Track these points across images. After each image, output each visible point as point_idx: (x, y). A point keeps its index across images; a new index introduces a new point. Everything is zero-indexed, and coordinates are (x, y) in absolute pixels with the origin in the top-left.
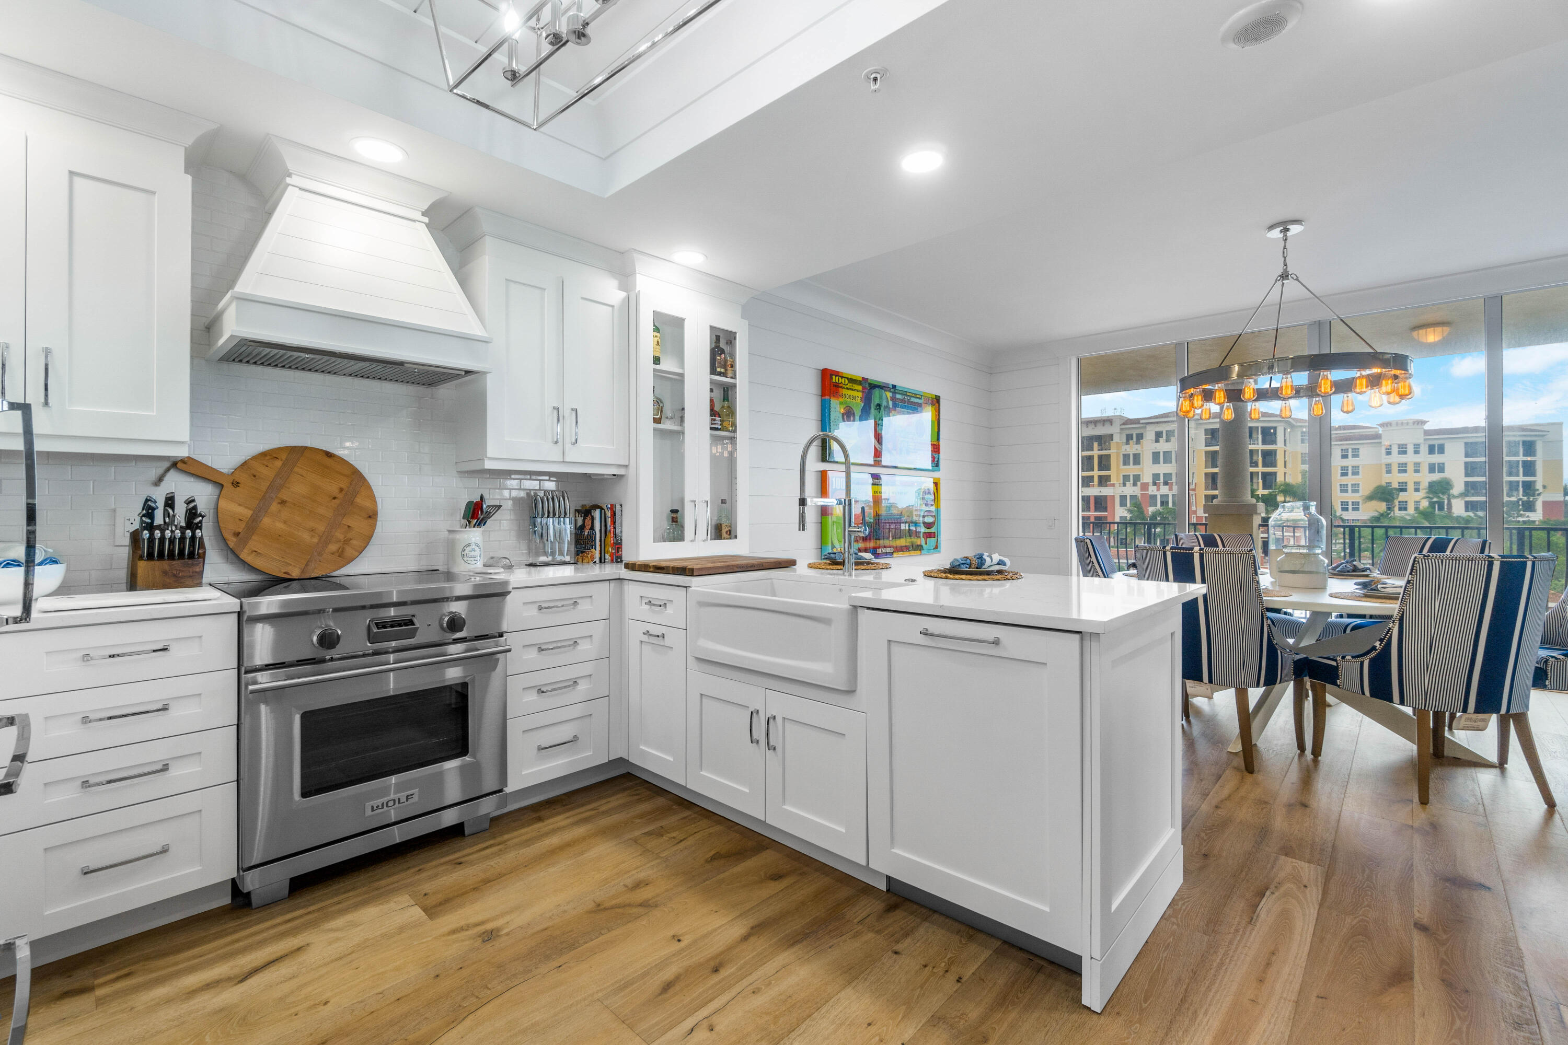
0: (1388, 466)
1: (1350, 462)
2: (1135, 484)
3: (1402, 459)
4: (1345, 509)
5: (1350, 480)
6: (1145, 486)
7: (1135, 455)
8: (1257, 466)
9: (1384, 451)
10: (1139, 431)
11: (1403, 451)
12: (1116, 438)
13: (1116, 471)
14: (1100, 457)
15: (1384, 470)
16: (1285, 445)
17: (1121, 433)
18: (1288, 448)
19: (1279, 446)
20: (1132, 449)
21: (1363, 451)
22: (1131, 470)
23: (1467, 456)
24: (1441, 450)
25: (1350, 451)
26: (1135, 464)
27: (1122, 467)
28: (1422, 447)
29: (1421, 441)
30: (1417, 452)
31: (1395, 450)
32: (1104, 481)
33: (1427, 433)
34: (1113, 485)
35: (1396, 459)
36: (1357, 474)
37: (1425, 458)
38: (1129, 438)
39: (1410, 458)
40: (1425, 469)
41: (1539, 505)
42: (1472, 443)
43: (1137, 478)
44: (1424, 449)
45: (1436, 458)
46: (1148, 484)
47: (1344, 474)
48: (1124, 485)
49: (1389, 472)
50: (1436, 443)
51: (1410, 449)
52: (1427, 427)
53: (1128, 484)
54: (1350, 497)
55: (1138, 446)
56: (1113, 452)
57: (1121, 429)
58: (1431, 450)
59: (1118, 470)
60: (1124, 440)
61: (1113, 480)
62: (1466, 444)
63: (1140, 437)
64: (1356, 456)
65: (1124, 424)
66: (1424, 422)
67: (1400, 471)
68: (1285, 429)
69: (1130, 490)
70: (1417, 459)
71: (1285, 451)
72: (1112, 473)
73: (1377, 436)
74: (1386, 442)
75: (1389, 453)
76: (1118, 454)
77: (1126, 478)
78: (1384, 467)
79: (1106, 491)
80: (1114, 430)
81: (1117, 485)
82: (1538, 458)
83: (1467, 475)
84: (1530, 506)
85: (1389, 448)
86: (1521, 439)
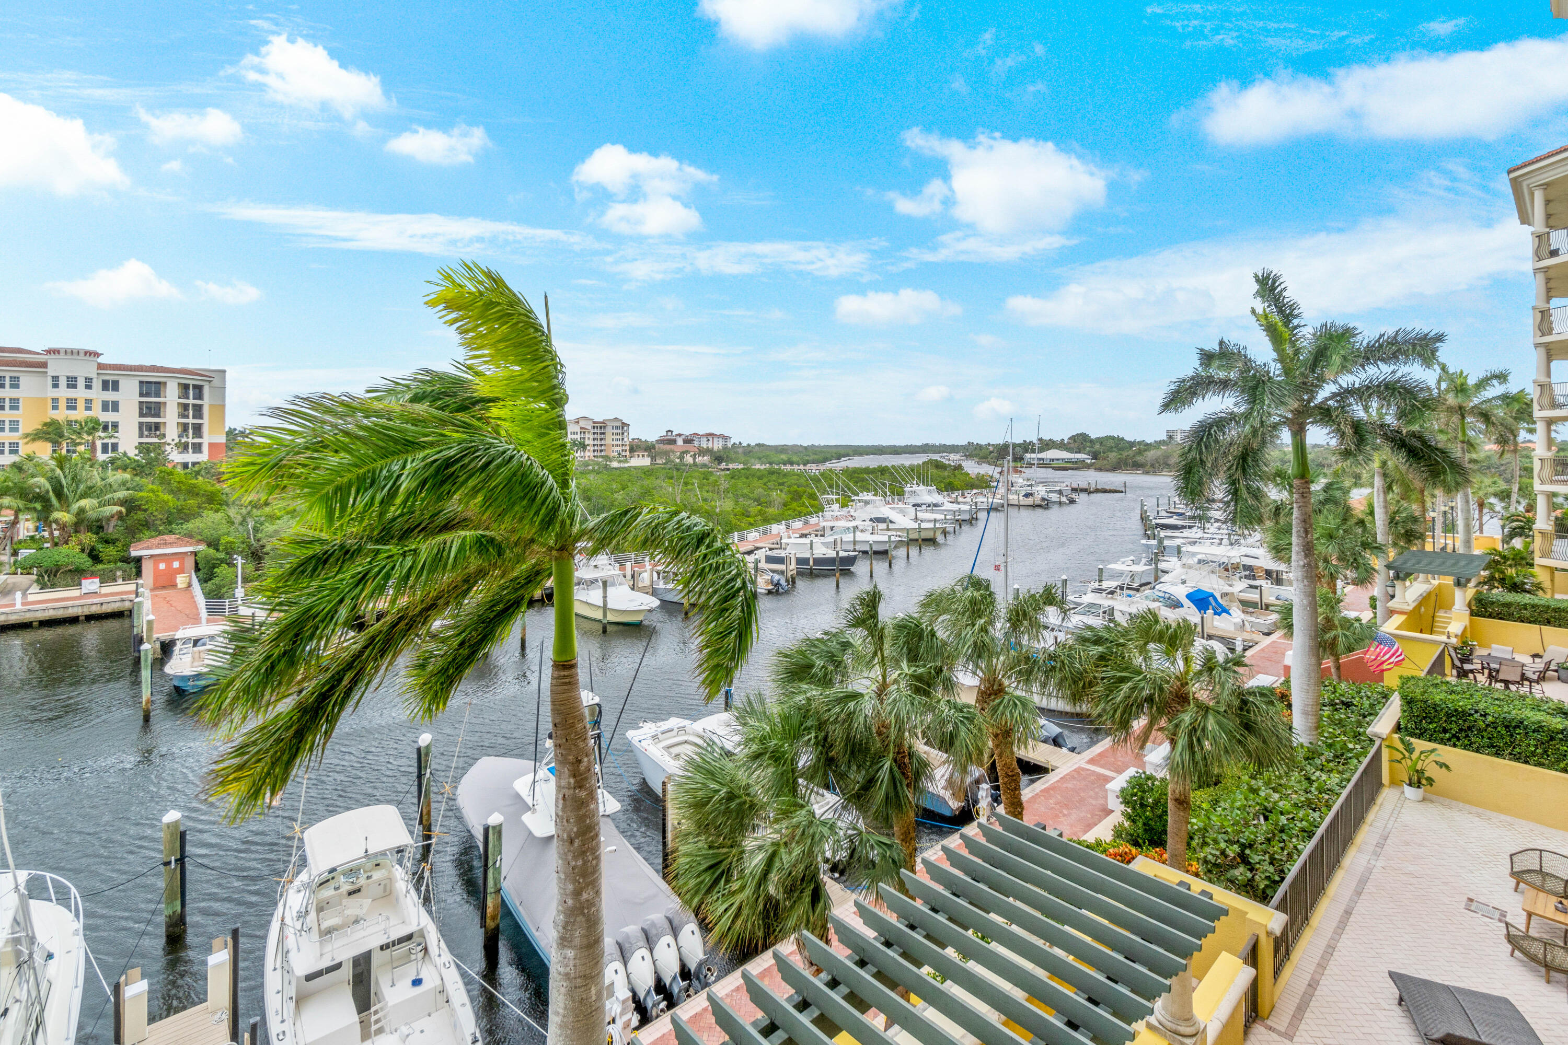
0: (55, 400)
1: (9, 392)
3: (72, 393)
5: (7, 415)
9: (50, 382)
11: (72, 383)
15: (50, 405)
21: (24, 380)
23: (141, 395)
24: (116, 386)
25: (7, 379)
28: (94, 381)
29: (93, 375)
30: (89, 387)
31: (63, 382)
33: (100, 366)
35: (64, 393)
36: (17, 408)
37: (98, 395)
39: (80, 393)
40: (97, 406)
41: (205, 448)
42: (148, 382)
44: (97, 384)
45: (110, 396)
49: (55, 408)
50: (110, 378)
51: (81, 383)
52: (99, 360)
54: (9, 436)
58: (105, 386)
62: (141, 382)
64: (15, 385)
66: (95, 354)
67: (69, 408)
70: (89, 394)
73: (44, 365)
74: (51, 371)
78: (50, 401)
82: (206, 402)
83: (141, 415)
84: (198, 448)
85: (55, 379)
86: (191, 382)
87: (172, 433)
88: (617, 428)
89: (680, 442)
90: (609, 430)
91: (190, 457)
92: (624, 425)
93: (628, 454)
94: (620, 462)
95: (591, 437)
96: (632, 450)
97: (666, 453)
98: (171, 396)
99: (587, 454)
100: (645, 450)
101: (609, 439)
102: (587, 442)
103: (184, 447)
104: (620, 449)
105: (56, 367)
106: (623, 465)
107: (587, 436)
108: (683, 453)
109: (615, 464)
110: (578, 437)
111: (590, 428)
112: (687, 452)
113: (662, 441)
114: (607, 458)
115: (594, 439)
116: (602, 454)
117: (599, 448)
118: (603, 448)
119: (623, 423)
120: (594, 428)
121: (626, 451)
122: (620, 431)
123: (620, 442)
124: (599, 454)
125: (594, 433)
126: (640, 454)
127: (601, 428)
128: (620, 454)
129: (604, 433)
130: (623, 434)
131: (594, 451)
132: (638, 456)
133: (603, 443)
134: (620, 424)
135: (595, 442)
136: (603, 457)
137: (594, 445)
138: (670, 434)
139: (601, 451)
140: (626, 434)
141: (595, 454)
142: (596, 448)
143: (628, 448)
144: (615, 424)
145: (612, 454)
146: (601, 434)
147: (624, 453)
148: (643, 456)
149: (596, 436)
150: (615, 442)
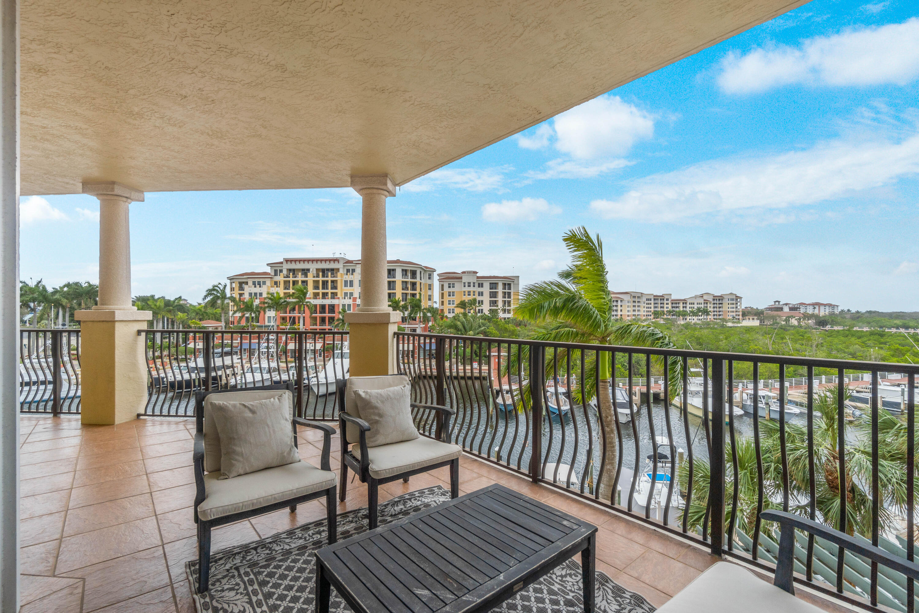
0: (464, 292)
1: (451, 290)
2: (350, 298)
3: (469, 289)
4: (449, 312)
5: (451, 298)
6: (355, 300)
7: (350, 281)
8: (408, 290)
10: (353, 268)
11: (469, 285)
12: (341, 271)
13: (341, 290)
14: (332, 282)
16: (421, 279)
17: (343, 268)
18: (423, 281)
19: (418, 280)
20: (349, 278)
21: (456, 285)
22: (348, 290)
23: (490, 289)
24: (482, 285)
25: (451, 284)
26: (350, 286)
27: (344, 288)
29: (475, 281)
30: (474, 286)
31: (467, 285)
32: (334, 295)
33: (478, 277)
34: (339, 298)
35: (467, 289)
36: (453, 295)
37: (477, 289)
38: (348, 271)
39: (472, 289)
40: (477, 294)
41: (512, 312)
42: (493, 283)
43: (351, 294)
44: (476, 285)
45: (481, 290)
46: (356, 298)
47: (449, 295)
48: (345, 298)
49: (464, 295)
50: (481, 282)
51: (472, 285)
52: (478, 275)
53: (346, 298)
54: (452, 307)
55: (351, 276)
56: (339, 278)
57: (344, 266)
58: (479, 285)
59: (342, 289)
60: (345, 272)
61: (339, 295)
62: (491, 283)
63: (353, 271)
64: (453, 287)
65: (345, 263)
66: (477, 273)
67: (468, 295)
68: (421, 272)
69: (348, 301)
70: (474, 289)
71: (421, 283)
72: (338, 291)
73: (461, 278)
74: (463, 281)
75: (465, 286)
76: (342, 280)
77: (346, 294)
79: (335, 302)
80: (339, 266)
81: (341, 298)
82: (512, 291)
83: (490, 297)
84: (509, 311)
85: (464, 283)
86: (507, 282)
87: (500, 304)
88: (732, 300)
89: (786, 309)
90: (725, 302)
91: (507, 315)
92: (737, 298)
93: (741, 317)
94: (733, 323)
95: (712, 306)
96: (744, 315)
97: (774, 318)
98: (500, 289)
99: (709, 317)
100: (755, 315)
101: (726, 307)
102: (709, 309)
103: (504, 311)
104: (734, 314)
105: (465, 279)
106: (736, 325)
107: (709, 305)
108: (789, 317)
109: (730, 324)
110: (702, 306)
111: (711, 300)
112: (793, 317)
113: (770, 309)
114: (724, 320)
115: (714, 307)
116: (721, 317)
117: (718, 313)
118: (721, 313)
119: (736, 296)
120: (714, 300)
121: (739, 315)
122: (734, 302)
123: (734, 310)
124: (718, 317)
125: (714, 304)
126: (751, 318)
127: (719, 300)
128: (734, 317)
129: (722, 304)
130: (737, 304)
131: (714, 315)
132: (749, 319)
133: (721, 309)
134: (734, 297)
135: (715, 309)
136: (720, 319)
137: (714, 311)
138: (777, 303)
139: (720, 315)
140: (739, 304)
141: (715, 317)
142: (715, 313)
143: (741, 313)
144: (730, 297)
145: (728, 318)
146: (719, 304)
147: (737, 317)
148: (753, 319)
149: (715, 305)
150: (730, 310)
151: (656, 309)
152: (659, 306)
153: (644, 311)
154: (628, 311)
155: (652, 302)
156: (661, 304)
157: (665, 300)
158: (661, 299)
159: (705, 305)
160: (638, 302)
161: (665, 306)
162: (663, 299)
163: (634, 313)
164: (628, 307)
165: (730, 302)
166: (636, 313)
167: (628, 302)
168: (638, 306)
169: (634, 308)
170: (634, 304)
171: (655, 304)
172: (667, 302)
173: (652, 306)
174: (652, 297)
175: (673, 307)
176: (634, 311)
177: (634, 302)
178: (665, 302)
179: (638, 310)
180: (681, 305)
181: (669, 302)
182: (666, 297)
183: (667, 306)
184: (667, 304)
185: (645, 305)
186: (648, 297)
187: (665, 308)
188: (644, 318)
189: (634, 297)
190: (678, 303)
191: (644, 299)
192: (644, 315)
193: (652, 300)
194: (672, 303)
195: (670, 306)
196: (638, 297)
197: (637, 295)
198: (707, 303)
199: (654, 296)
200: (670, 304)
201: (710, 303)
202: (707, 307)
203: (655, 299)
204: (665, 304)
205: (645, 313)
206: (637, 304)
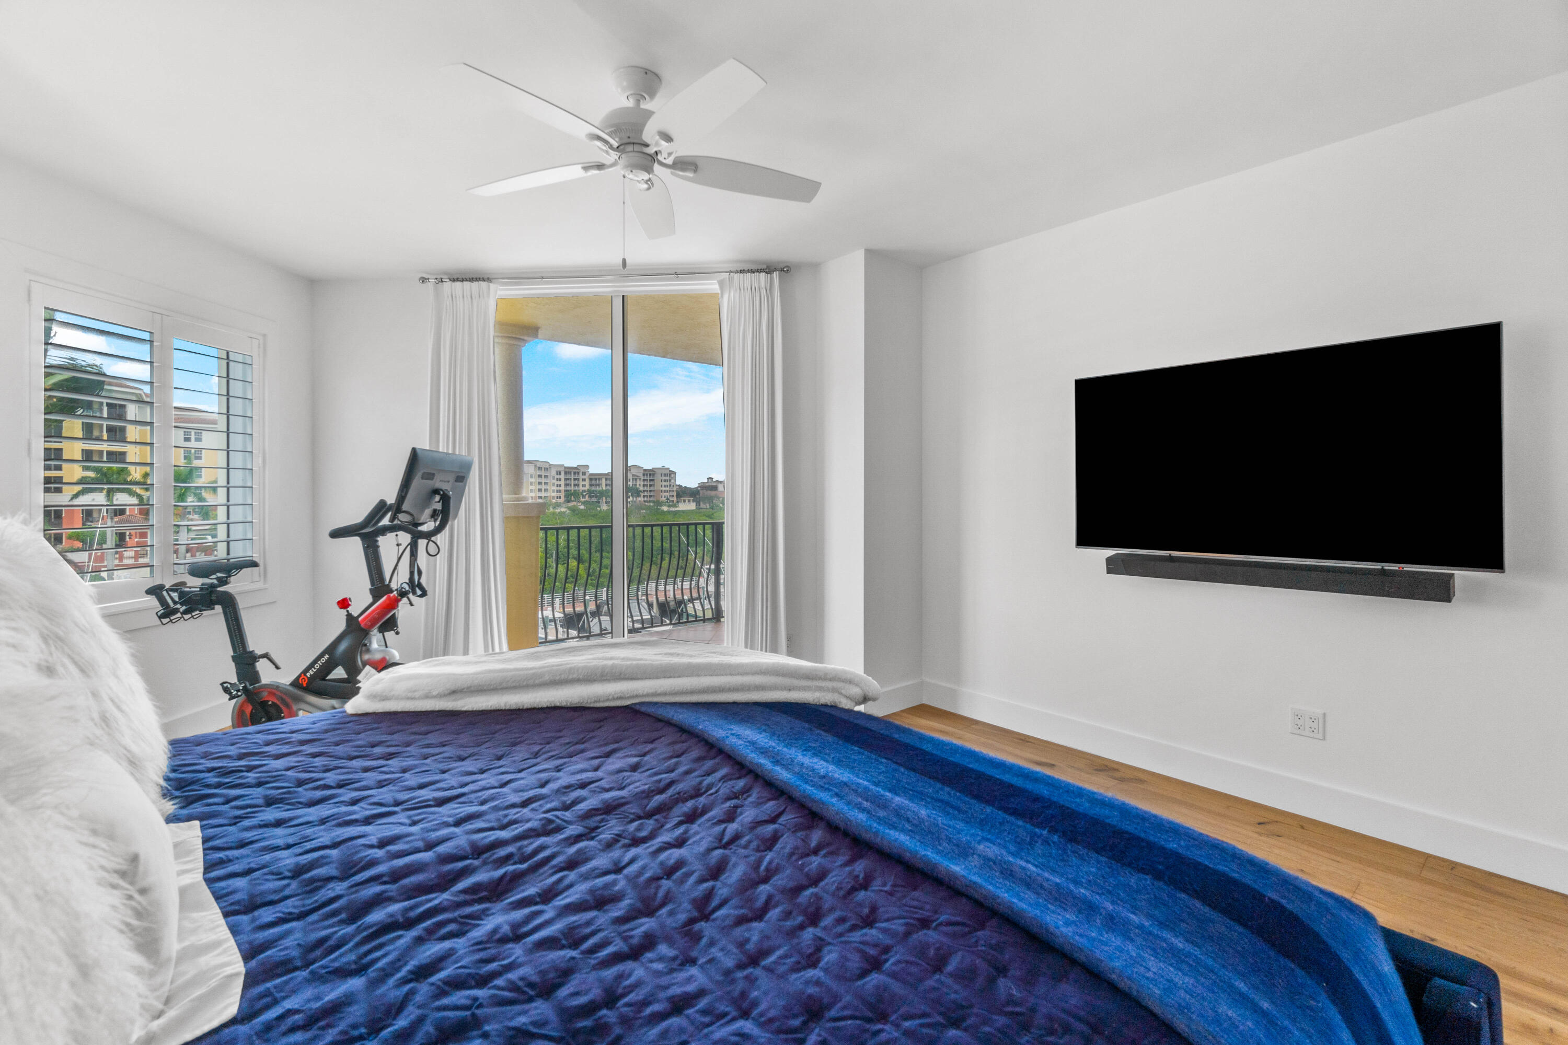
88: (666, 475)
90: (658, 478)
92: (671, 473)
93: (675, 499)
94: (669, 506)
95: (642, 483)
96: (679, 495)
97: (708, 499)
99: (639, 499)
100: (690, 496)
101: (658, 486)
104: (667, 494)
106: (671, 509)
107: (638, 482)
109: (665, 508)
111: (641, 475)
113: (703, 486)
114: (659, 503)
115: (644, 486)
116: (652, 499)
117: (649, 494)
118: (652, 494)
119: (670, 471)
120: (644, 475)
121: (673, 496)
122: (668, 478)
123: (668, 489)
124: (649, 499)
125: (644, 480)
126: (687, 499)
127: (650, 475)
128: (668, 499)
129: (653, 480)
130: (670, 480)
131: (644, 496)
132: (684, 501)
133: (652, 488)
134: (668, 472)
135: (646, 489)
136: (653, 502)
137: (644, 491)
138: (710, 480)
139: (651, 496)
140: (672, 481)
141: (646, 499)
142: (646, 494)
143: (675, 494)
144: (664, 472)
145: (661, 499)
146: (650, 480)
147: (671, 499)
148: (689, 501)
149: (646, 483)
150: (664, 489)
151: (568, 488)
152: (573, 483)
153: (553, 491)
154: (532, 491)
155: (562, 476)
156: (575, 479)
157: (581, 473)
158: (575, 473)
159: (634, 483)
160: (546, 477)
161: (581, 483)
162: (578, 473)
163: (540, 494)
164: (532, 484)
165: (663, 478)
166: (543, 494)
167: (532, 476)
168: (546, 483)
169: (540, 487)
170: (540, 480)
171: (566, 479)
172: (584, 477)
173: (562, 483)
174: (562, 469)
175: (591, 485)
176: (540, 490)
177: (540, 476)
178: (581, 477)
179: (546, 490)
180: (603, 482)
181: (586, 477)
182: (582, 470)
183: (584, 483)
184: (584, 480)
185: (555, 481)
186: (559, 470)
187: (581, 486)
188: (554, 501)
189: (540, 468)
190: (599, 479)
191: (553, 473)
192: (553, 498)
193: (563, 473)
194: (591, 479)
195: (587, 483)
196: (546, 469)
197: (544, 466)
198: (636, 480)
199: (565, 468)
200: (587, 480)
201: (640, 479)
202: (636, 485)
203: (566, 473)
204: (581, 480)
205: (554, 494)
206: (543, 480)
